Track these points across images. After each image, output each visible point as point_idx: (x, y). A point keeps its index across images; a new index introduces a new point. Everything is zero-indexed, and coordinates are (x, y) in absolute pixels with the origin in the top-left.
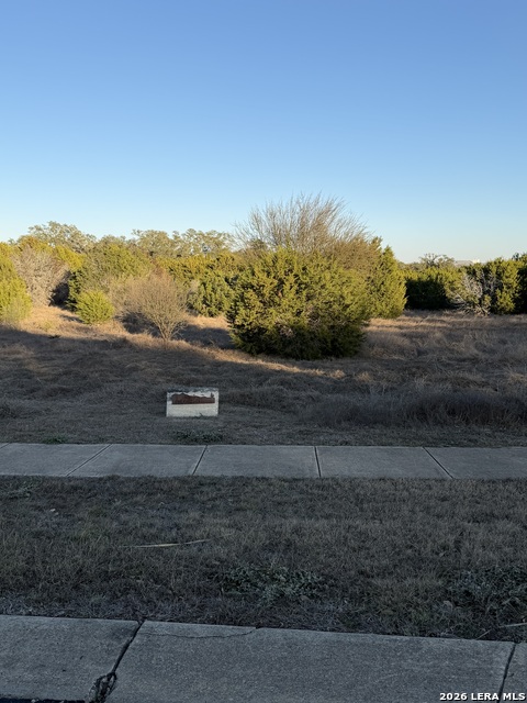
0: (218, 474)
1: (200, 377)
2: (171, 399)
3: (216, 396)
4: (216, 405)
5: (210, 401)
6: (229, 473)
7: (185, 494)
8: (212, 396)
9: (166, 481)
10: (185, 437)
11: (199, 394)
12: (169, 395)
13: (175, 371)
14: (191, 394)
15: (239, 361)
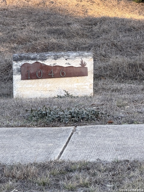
0: (93, 160)
1: (65, 42)
2: (20, 71)
3: (90, 64)
4: (90, 79)
5: (80, 72)
6: (109, 158)
7: (46, 179)
8: (83, 65)
9: (19, 167)
10: (44, 116)
11: (62, 62)
12: (16, 65)
13: (23, 34)
14: (49, 62)
15: (128, 16)
